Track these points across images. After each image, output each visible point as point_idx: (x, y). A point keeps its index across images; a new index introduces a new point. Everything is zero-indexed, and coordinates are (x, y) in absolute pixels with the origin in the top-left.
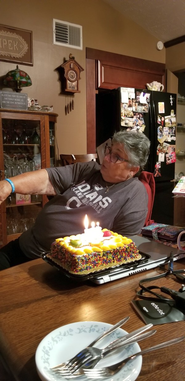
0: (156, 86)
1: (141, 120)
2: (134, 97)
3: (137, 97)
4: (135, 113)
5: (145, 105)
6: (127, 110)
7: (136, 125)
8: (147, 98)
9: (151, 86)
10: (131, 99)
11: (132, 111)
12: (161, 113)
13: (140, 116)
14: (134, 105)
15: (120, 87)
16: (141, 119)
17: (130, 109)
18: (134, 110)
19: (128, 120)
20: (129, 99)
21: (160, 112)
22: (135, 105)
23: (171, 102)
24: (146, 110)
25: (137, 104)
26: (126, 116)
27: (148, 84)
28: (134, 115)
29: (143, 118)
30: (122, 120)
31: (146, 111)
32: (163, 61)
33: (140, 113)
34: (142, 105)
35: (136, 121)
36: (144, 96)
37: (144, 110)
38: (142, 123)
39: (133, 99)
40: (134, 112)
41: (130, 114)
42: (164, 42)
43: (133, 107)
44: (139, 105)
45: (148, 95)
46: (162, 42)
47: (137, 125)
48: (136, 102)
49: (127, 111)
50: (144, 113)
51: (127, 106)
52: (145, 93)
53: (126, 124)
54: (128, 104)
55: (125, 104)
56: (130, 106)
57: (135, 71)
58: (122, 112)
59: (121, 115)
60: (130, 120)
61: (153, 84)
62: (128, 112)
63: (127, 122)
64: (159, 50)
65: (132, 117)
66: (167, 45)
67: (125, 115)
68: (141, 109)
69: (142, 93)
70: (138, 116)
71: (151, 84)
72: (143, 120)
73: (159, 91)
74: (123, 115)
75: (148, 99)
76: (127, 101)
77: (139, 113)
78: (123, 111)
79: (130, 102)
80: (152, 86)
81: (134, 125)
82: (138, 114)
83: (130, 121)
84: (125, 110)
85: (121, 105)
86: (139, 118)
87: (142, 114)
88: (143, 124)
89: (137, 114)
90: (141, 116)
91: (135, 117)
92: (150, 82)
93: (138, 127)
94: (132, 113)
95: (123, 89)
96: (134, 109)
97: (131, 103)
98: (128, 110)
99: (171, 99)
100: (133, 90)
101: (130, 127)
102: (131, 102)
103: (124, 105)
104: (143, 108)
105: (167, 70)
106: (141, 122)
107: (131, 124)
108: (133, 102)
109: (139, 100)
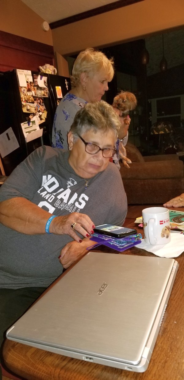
2: (32, 81)
3: (35, 80)
5: (43, 89)
7: (38, 111)
11: (32, 95)
12: (59, 98)
14: (33, 89)
15: (15, 69)
17: (29, 94)
18: (34, 95)
20: (27, 82)
22: (34, 89)
23: (67, 87)
28: (35, 100)
29: (43, 103)
30: (23, 106)
32: (50, 43)
35: (37, 107)
36: (41, 79)
37: (44, 95)
39: (31, 82)
40: (34, 97)
41: (30, 99)
42: (50, 23)
43: (32, 91)
44: (37, 89)
45: (45, 78)
46: (47, 22)
48: (34, 86)
52: (43, 76)
54: (27, 88)
55: (24, 88)
56: (29, 90)
58: (21, 97)
60: (32, 106)
62: (28, 97)
63: (29, 108)
64: (46, 31)
65: (33, 103)
66: (53, 26)
68: (40, 93)
69: (39, 76)
72: (44, 106)
74: (24, 100)
75: (46, 82)
79: (28, 85)
82: (39, 99)
84: (25, 95)
85: (20, 89)
86: (40, 104)
87: (42, 99)
88: (45, 110)
91: (36, 102)
93: (41, 113)
95: (19, 71)
96: (33, 93)
97: (30, 87)
99: (66, 83)
100: (30, 72)
101: (32, 113)
102: (30, 85)
104: (43, 92)
105: (55, 53)
107: (33, 110)
109: (37, 83)
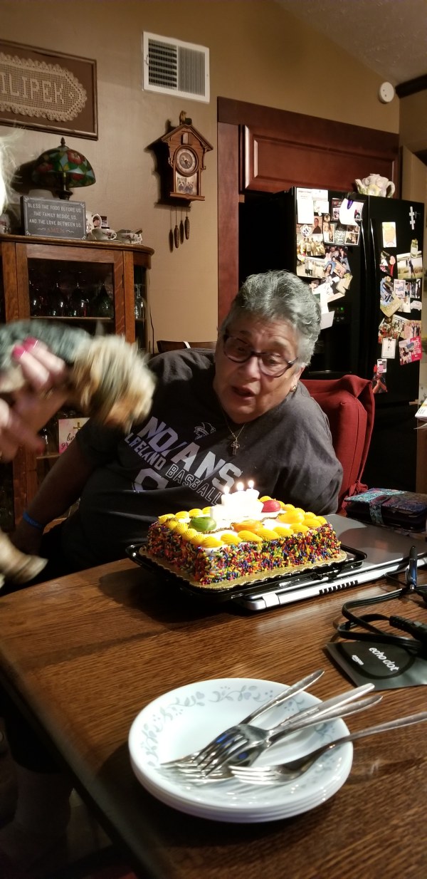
0: (376, 186)
1: (344, 262)
2: (327, 211)
3: (334, 209)
4: (328, 247)
5: (351, 228)
6: (310, 240)
7: (331, 273)
8: (357, 213)
9: (366, 185)
10: (320, 214)
11: (323, 242)
12: (388, 247)
13: (340, 254)
14: (327, 229)
15: (294, 188)
16: (342, 260)
17: (318, 238)
18: (327, 240)
19: (313, 263)
20: (316, 214)
21: (386, 245)
22: (330, 228)
23: (412, 222)
24: (354, 240)
25: (333, 226)
26: (307, 253)
27: (358, 181)
28: (327, 251)
29: (346, 259)
30: (298, 263)
31: (354, 243)
32: (394, 128)
33: (341, 247)
34: (345, 228)
35: (330, 266)
36: (348, 208)
37: (349, 241)
38: (343, 270)
39: (323, 215)
40: (325, 245)
41: (317, 248)
42: (396, 84)
43: (325, 233)
44: (337, 228)
45: (358, 206)
46: (393, 85)
47: (334, 275)
48: (331, 222)
49: (310, 243)
50: (349, 247)
51: (311, 230)
52: (353, 201)
53: (308, 271)
54: (314, 225)
55: (307, 227)
56: (318, 230)
57: (330, 150)
58: (298, 244)
59: (298, 250)
60: (318, 263)
61: (369, 180)
62: (313, 245)
63: (311, 267)
64: (384, 103)
65: (322, 257)
66: (402, 90)
67: (305, 252)
68: (341, 237)
69: (346, 201)
70: (336, 254)
71: (366, 180)
72: (347, 264)
73: (385, 196)
74: (302, 251)
75: (359, 214)
76: (311, 220)
77: (338, 248)
78: (300, 242)
79: (317, 221)
80: (368, 185)
81: (327, 274)
82: (336, 250)
83: (317, 266)
84: (306, 239)
85: (297, 229)
86: (338, 259)
87: (344, 249)
88: (347, 271)
89: (333, 248)
90: (342, 253)
91: (328, 256)
92: (364, 175)
93: (336, 279)
94: (322, 246)
95: (302, 192)
96: (326, 236)
97: (320, 225)
98: (312, 239)
99: (412, 214)
100: (325, 193)
101: (316, 279)
102: (321, 221)
103: (303, 229)
104: (348, 234)
105: (402, 148)
106: (343, 267)
107: (319, 273)
108: (323, 221)
109: (337, 216)
